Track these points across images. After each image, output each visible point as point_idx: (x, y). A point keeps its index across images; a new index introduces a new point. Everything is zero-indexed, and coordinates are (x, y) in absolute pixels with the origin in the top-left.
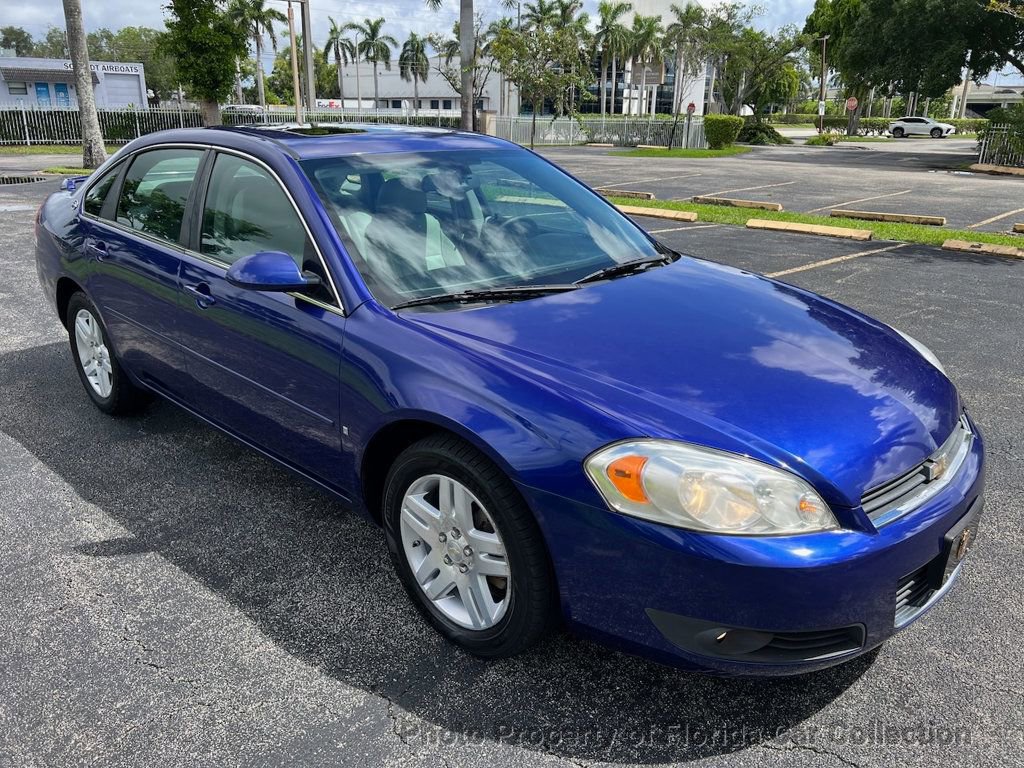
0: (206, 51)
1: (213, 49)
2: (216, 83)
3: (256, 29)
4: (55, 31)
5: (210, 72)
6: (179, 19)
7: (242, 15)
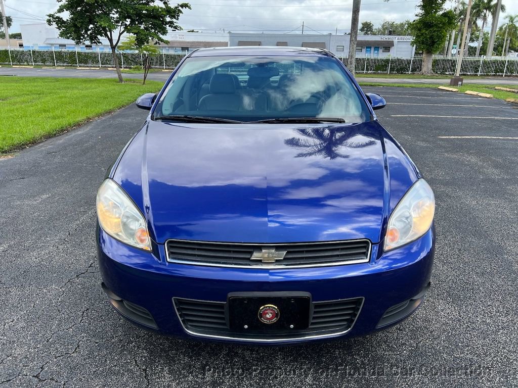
0: (432, 26)
1: (436, 25)
2: (433, 43)
3: (485, 14)
4: (386, 23)
5: (431, 37)
6: (423, 11)
7: (479, 7)
